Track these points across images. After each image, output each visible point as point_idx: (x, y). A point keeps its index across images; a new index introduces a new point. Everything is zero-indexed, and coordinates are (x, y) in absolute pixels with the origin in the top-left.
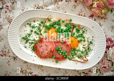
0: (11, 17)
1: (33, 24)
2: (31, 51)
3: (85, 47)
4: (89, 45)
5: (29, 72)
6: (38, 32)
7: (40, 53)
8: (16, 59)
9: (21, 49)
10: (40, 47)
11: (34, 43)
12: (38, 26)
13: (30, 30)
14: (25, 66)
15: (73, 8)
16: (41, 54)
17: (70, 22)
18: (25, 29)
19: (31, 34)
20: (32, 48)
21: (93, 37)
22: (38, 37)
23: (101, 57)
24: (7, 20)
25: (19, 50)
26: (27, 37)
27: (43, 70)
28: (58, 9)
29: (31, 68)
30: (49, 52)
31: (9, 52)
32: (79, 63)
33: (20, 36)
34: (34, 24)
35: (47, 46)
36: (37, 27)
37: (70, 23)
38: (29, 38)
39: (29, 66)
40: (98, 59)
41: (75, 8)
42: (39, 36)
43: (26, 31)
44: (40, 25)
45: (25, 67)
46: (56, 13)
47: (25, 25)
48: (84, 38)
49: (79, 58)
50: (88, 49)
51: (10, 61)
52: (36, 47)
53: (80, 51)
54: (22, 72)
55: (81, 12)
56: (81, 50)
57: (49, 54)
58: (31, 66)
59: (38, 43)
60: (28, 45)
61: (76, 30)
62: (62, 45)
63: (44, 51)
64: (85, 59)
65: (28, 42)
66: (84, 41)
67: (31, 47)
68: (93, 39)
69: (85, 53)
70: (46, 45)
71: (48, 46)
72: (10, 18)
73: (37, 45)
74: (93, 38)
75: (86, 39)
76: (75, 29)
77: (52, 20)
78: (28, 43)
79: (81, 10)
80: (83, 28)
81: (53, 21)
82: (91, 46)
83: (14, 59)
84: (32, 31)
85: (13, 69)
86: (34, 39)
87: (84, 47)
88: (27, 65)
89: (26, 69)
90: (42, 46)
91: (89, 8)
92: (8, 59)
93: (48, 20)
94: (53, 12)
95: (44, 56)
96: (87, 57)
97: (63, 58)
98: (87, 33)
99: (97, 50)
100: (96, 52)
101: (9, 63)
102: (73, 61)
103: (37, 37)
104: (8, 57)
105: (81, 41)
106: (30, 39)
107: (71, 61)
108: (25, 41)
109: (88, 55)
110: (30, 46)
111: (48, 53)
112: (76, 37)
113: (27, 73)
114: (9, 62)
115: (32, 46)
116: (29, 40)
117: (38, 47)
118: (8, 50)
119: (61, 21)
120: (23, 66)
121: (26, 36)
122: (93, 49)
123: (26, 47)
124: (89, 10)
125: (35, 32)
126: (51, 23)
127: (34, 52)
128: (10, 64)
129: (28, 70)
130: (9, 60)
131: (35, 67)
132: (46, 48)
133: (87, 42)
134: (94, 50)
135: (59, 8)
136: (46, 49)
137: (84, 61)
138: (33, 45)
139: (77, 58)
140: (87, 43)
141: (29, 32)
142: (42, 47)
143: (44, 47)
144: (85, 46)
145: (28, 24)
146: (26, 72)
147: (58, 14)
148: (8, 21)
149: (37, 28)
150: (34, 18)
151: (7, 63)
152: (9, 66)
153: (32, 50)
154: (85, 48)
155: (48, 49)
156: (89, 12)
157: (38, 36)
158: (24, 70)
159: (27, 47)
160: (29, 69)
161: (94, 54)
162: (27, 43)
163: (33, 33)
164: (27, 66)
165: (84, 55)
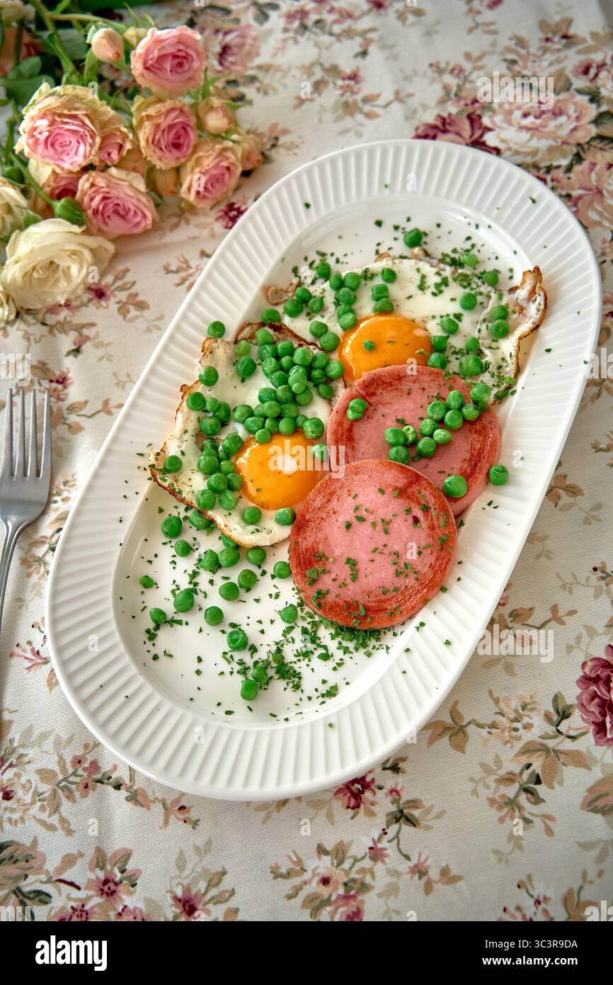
0: (61, 760)
1: (163, 599)
2: (369, 655)
3: (438, 280)
4: (427, 254)
5: (551, 729)
6: (235, 576)
7: (401, 582)
8: (415, 803)
9: (333, 721)
10: (355, 577)
11: (315, 624)
12: (187, 564)
13: (207, 628)
14: (486, 742)
15: (136, 318)
16: (410, 581)
17: (230, 336)
18: (183, 664)
19: (233, 625)
20: (351, 645)
21: (379, 223)
22: (277, 581)
23: (531, 189)
24: (70, 796)
25: (334, 735)
26: (249, 662)
27: (554, 609)
28: (109, 413)
29: (515, 703)
30: (409, 511)
31: (340, 854)
32: (549, 334)
33: (229, 713)
34: (165, 588)
35: (361, 519)
36: (195, 574)
37: (236, 342)
38: (262, 654)
39: (500, 718)
40: (542, 205)
41: (141, 306)
42: (268, 576)
43: (200, 660)
44: (187, 550)
45: (496, 746)
46: (129, 425)
47: (155, 657)
48: (367, 275)
49: (504, 332)
50: (455, 263)
51: (414, 861)
52: (351, 606)
53: (458, 317)
54: (538, 781)
55: (183, 274)
56: (455, 308)
57: (426, 509)
58: (497, 701)
59: (320, 586)
60: (314, 673)
61: (294, 314)
62: (378, 416)
63: (396, 548)
64: (522, 293)
65: (296, 667)
66: (391, 276)
67: (338, 654)
68: (396, 228)
69: (485, 289)
70: (349, 526)
71: (357, 509)
72: (63, 768)
73: (331, 598)
74: (388, 226)
75: (377, 266)
76: (287, 320)
77: (173, 451)
78: (301, 667)
79: (168, 271)
80: (295, 270)
81: (188, 444)
82: (443, 246)
83: (411, 821)
84: (216, 616)
85: (496, 852)
86: (278, 618)
87: (437, 286)
88: (481, 726)
89: (519, 746)
90: (349, 561)
91: (175, 220)
92: (395, 873)
93: (165, 471)
94: (121, 428)
95: (432, 559)
96: (517, 281)
97: (478, 427)
98: (339, 254)
99: (478, 209)
100: (488, 214)
101: (434, 874)
102: (519, 371)
103: (274, 591)
104: (379, 868)
105: (381, 294)
106: (274, 648)
107: (518, 387)
108: (282, 684)
109: (505, 274)
110: (326, 657)
111: (416, 520)
112: (349, 318)
113: (551, 743)
114: (420, 871)
115: (332, 645)
116: (279, 651)
117: (353, 592)
118: (321, 851)
119: (200, 388)
120: (489, 760)
121: (244, 671)
122: (469, 238)
123: (332, 693)
124: (188, 222)
125: (231, 593)
126: (193, 461)
127: (388, 639)
128: (445, 872)
129: (528, 727)
130: (404, 866)
131: (517, 669)
132: (374, 524)
133: (405, 261)
134: (472, 231)
135: (106, 403)
136: (380, 527)
137: (540, 299)
138: (324, 633)
139: (508, 346)
140: (413, 261)
141: (215, 644)
142: (362, 557)
143: (360, 544)
144: (433, 279)
145: (152, 636)
146: (546, 750)
147: (141, 402)
148: (85, 796)
149: (204, 577)
150: (123, 575)
151: (428, 888)
152: (456, 879)
153: (364, 645)
154: (445, 282)
155: (382, 513)
156: (197, 226)
157: (267, 585)
158: (524, 760)
159: (334, 678)
160: (526, 720)
161: (505, 227)
162: (298, 675)
163: (234, 613)
164: (493, 726)
165: (494, 296)
